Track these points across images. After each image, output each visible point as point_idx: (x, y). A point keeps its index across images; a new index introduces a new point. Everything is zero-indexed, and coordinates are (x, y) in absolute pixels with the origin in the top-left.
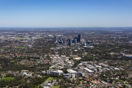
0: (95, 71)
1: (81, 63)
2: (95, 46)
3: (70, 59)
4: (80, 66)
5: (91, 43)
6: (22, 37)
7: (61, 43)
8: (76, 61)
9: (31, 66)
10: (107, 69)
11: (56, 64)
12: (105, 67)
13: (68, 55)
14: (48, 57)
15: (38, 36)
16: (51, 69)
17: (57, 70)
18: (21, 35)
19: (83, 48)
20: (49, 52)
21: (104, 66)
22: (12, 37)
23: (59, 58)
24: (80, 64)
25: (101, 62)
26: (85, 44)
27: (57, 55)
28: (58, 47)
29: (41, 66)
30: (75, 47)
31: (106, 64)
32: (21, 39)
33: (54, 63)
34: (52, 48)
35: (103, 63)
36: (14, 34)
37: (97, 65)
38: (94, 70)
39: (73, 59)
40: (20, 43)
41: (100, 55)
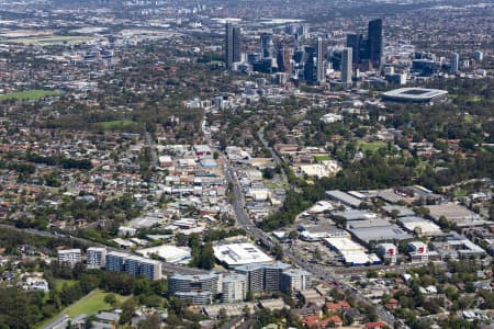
0: (384, 262)
1: (330, 198)
2: (462, 88)
3: (267, 174)
4: (314, 217)
5: (445, 68)
6: (65, 32)
7: (263, 67)
8: (304, 185)
9: (16, 216)
10: (467, 243)
11: (172, 208)
12: (459, 230)
13: (271, 144)
14: (146, 156)
15: (156, 23)
16: (127, 237)
17: (159, 244)
18: (70, 17)
19: (385, 99)
20: (168, 124)
21: (454, 227)
22: (14, 28)
23: (209, 162)
24: (316, 208)
25: (450, 196)
26: (404, 79)
27: (201, 148)
28: (238, 92)
29: (79, 216)
30: (337, 95)
31: (476, 211)
32: (59, 40)
33: (163, 201)
34: (193, 103)
35: (462, 204)
36: (31, 16)
37: (417, 214)
38: (380, 253)
39: (288, 172)
40: (39, 64)
41: (466, 146)
